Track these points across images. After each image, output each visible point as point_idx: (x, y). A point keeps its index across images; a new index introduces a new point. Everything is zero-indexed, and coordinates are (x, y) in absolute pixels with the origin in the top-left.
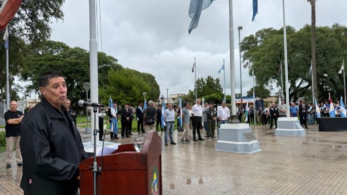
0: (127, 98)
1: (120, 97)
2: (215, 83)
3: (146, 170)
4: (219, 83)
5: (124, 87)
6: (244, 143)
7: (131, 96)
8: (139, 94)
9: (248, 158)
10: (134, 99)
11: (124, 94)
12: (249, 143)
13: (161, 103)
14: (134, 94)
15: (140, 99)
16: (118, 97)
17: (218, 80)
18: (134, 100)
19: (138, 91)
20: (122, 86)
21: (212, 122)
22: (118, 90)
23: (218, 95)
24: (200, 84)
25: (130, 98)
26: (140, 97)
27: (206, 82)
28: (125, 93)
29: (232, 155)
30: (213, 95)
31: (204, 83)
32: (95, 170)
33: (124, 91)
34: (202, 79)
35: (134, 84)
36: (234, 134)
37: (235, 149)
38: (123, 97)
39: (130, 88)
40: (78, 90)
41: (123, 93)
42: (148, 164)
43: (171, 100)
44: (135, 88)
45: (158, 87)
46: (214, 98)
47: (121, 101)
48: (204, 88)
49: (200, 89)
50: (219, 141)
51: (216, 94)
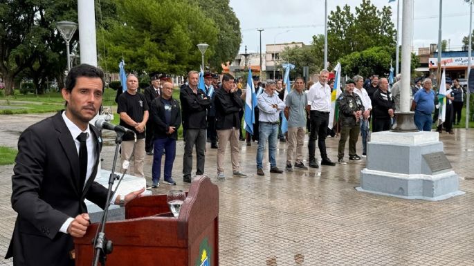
0: (162, 54)
1: (146, 53)
2: (381, 17)
3: (186, 248)
4: (389, 19)
5: (153, 27)
6: (423, 176)
7: (171, 51)
8: (189, 45)
9: (425, 211)
10: (177, 56)
11: (154, 45)
12: (434, 177)
13: (243, 65)
14: (178, 45)
15: (192, 58)
16: (140, 51)
17: (387, 11)
18: (178, 60)
19: (186, 38)
20: (149, 23)
21: (350, 124)
22: (138, 33)
23: (382, 53)
24: (342, 22)
25: (169, 54)
26: (191, 53)
27: (356, 16)
28: (157, 41)
29: (391, 203)
30: (371, 52)
31: (350, 18)
32: (100, 245)
33: (154, 37)
34: (347, 8)
35: (178, 20)
36: (399, 157)
37: (401, 188)
38: (150, 51)
39: (168, 30)
40: (44, 31)
41: (152, 41)
42: (190, 238)
43: (270, 57)
44: (178, 29)
45: (235, 24)
46: (372, 61)
47: (147, 61)
48: (351, 31)
49: (341, 33)
50: (366, 171)
51: (377, 48)
